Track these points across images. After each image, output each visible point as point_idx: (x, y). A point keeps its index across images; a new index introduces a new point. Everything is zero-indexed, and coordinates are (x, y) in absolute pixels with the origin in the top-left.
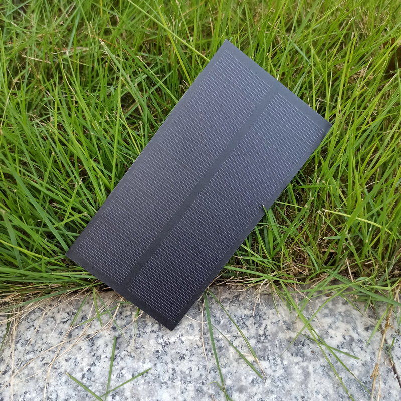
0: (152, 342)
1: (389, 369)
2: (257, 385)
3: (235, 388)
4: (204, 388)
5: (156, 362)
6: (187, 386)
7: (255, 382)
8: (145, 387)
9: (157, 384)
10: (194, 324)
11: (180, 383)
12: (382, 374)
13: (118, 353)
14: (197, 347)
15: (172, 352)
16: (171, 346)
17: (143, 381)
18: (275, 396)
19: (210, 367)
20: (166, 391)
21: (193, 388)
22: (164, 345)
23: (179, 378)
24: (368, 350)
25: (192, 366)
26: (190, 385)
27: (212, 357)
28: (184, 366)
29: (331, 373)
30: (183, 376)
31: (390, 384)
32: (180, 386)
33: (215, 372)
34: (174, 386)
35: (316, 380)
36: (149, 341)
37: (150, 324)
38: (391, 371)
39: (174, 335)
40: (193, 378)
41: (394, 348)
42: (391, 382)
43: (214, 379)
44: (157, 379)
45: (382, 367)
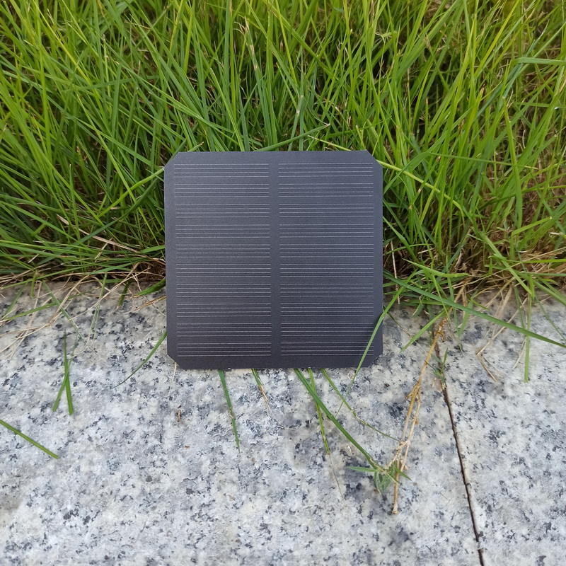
0: (110, 345)
1: (438, 394)
2: (246, 404)
3: (215, 406)
4: (172, 404)
5: (110, 370)
6: (148, 401)
7: (244, 400)
8: (89, 399)
9: (105, 396)
11: (139, 396)
12: (427, 399)
13: (59, 356)
15: (134, 359)
16: (135, 352)
17: (88, 391)
18: (269, 418)
20: (117, 405)
21: (156, 403)
22: (125, 349)
23: (139, 391)
24: (411, 369)
25: (159, 377)
26: (153, 399)
28: (148, 376)
30: (144, 388)
31: (435, 412)
32: (138, 400)
33: (191, 385)
34: (130, 400)
35: (330, 401)
36: (105, 343)
37: (110, 323)
38: (441, 396)
39: (141, 338)
40: (158, 391)
41: (449, 367)
42: (438, 409)
43: (188, 393)
44: (108, 389)
45: (427, 390)
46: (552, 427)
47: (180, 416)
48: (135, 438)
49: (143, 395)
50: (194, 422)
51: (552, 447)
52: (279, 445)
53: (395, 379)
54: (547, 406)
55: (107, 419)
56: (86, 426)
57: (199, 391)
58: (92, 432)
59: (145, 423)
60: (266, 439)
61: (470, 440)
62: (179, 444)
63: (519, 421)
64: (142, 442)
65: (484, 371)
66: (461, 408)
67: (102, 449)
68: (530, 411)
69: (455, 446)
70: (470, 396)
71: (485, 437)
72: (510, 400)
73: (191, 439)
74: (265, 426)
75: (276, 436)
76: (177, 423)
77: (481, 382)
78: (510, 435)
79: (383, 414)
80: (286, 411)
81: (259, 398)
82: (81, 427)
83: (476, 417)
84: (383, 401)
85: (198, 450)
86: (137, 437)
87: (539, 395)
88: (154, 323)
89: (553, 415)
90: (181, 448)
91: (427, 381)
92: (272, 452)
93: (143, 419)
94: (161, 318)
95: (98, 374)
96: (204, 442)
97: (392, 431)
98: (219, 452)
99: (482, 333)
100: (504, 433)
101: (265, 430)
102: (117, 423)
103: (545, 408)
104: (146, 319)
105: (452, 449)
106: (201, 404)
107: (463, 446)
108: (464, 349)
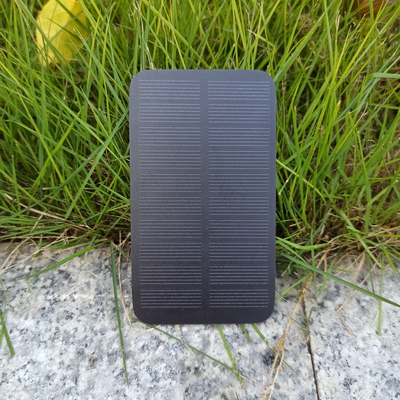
0: (41, 298)
1: (303, 345)
2: (147, 351)
3: (121, 353)
4: (87, 351)
5: (39, 319)
6: (68, 347)
7: (145, 348)
8: (21, 345)
9: (35, 343)
10: (91, 282)
11: (61, 343)
12: (294, 350)
14: (88, 306)
15: (59, 310)
16: (60, 304)
17: (20, 338)
18: (165, 365)
19: (99, 328)
20: (43, 351)
21: (74, 350)
22: (52, 302)
23: (61, 338)
24: (282, 322)
25: (78, 326)
26: (72, 346)
27: (103, 318)
28: (70, 326)
29: (235, 345)
30: (66, 336)
31: (301, 361)
32: (60, 346)
33: (103, 334)
34: (53, 346)
35: (215, 350)
36: (37, 296)
37: (42, 279)
38: (305, 347)
39: (66, 292)
40: (76, 339)
41: (313, 321)
42: (303, 359)
43: (101, 341)
44: (36, 337)
45: (295, 341)
46: (395, 376)
47: (93, 362)
48: (56, 380)
49: (64, 342)
50: (104, 367)
51: (394, 394)
52: (172, 389)
53: (269, 331)
54: (391, 357)
55: (34, 363)
56: (17, 368)
57: (110, 339)
58: (21, 374)
59: (65, 367)
60: (161, 383)
61: (328, 387)
62: (91, 386)
63: (368, 370)
64: (61, 384)
65: (341, 325)
66: (321, 358)
67: (29, 389)
68: (377, 361)
69: (315, 392)
70: (329, 348)
71: (340, 384)
72: (361, 351)
73: (100, 382)
74: (161, 372)
75: (169, 380)
76: (90, 368)
77: (338, 335)
78: (360, 382)
79: (258, 362)
80: (179, 359)
81: (158, 346)
82: (13, 369)
83: (334, 366)
84: (258, 351)
85: (105, 392)
86: (57, 380)
87: (385, 347)
88: (77, 280)
89: (396, 365)
90: (92, 390)
91: (294, 333)
92: (166, 395)
93: (63, 364)
94: (84, 274)
95: (29, 323)
96: (111, 385)
97: (264, 378)
98: (122, 394)
99: (340, 291)
100: (356, 381)
101: (161, 375)
102: (42, 366)
103: (389, 359)
104: (71, 276)
105: (313, 394)
106: (110, 351)
107: (322, 392)
108: (325, 305)
